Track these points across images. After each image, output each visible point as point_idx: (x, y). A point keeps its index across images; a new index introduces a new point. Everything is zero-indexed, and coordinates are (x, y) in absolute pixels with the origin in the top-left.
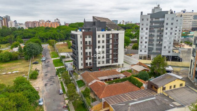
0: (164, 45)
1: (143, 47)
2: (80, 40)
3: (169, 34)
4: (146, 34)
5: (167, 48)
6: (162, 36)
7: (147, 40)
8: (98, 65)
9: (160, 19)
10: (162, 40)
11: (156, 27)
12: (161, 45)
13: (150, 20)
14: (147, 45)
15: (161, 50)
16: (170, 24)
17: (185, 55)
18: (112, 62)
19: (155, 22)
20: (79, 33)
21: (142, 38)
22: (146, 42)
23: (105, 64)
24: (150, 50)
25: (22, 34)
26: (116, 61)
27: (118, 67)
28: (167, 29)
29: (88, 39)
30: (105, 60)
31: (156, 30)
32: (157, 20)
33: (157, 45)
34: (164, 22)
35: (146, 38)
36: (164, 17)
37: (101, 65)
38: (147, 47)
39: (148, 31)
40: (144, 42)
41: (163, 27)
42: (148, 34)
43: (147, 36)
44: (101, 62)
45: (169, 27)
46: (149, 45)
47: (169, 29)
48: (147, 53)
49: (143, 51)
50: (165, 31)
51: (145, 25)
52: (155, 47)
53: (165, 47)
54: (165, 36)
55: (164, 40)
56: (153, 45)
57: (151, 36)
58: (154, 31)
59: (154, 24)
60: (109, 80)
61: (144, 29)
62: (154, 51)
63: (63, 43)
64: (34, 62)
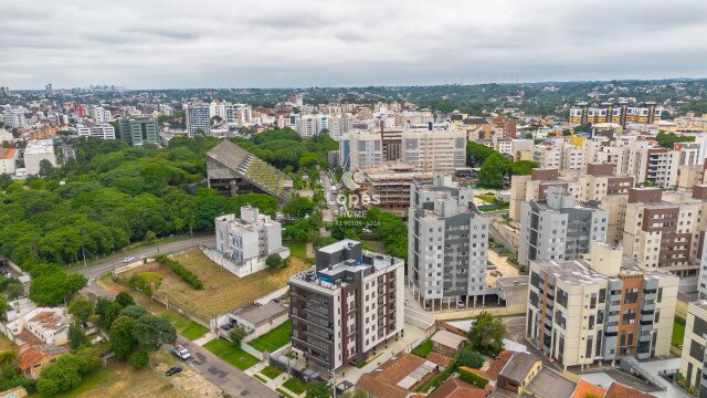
0: (472, 275)
1: (434, 284)
2: (337, 305)
3: (478, 254)
4: (439, 257)
5: (477, 280)
6: (467, 258)
7: (441, 270)
8: (366, 349)
9: (462, 228)
10: (467, 267)
11: (454, 242)
12: (466, 275)
13: (443, 229)
14: (440, 278)
15: (466, 284)
16: (479, 236)
17: (511, 293)
18: (387, 333)
19: (453, 233)
20: (336, 293)
21: (430, 266)
22: (439, 274)
23: (377, 342)
24: (447, 286)
26: (392, 327)
27: (396, 338)
28: (474, 245)
29: (351, 299)
30: (375, 333)
31: (455, 247)
32: (456, 229)
33: (458, 276)
34: (468, 231)
35: (439, 265)
36: (468, 224)
37: (372, 345)
38: (442, 283)
39: (441, 252)
40: (434, 275)
41: (468, 241)
42: (442, 256)
43: (441, 261)
44: (370, 338)
45: (478, 241)
46: (445, 277)
47: (479, 245)
49: (434, 291)
50: (473, 250)
51: (435, 240)
52: (454, 281)
53: (473, 280)
54: (472, 258)
55: (472, 267)
56: (451, 277)
57: (447, 259)
58: (452, 251)
59: (450, 238)
61: (435, 248)
62: (454, 288)
63: (141, 263)
64: (163, 368)
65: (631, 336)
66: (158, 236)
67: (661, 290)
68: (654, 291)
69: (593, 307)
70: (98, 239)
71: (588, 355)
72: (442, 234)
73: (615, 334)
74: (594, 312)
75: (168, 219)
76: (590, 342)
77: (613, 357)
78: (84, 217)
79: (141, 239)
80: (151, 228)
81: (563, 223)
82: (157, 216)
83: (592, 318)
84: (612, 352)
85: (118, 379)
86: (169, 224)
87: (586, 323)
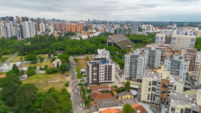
0: (137, 73)
1: (127, 73)
2: (90, 69)
3: (140, 67)
4: (128, 66)
5: (139, 75)
7: (129, 69)
8: (100, 82)
9: (136, 59)
11: (134, 63)
12: (136, 73)
13: (130, 58)
14: (128, 72)
15: (136, 75)
16: (140, 62)
18: (108, 81)
19: (133, 60)
20: (90, 66)
21: (126, 68)
22: (128, 70)
23: (104, 81)
24: (130, 75)
25: (56, 47)
26: (111, 80)
27: (112, 83)
28: (139, 65)
29: (95, 68)
30: (104, 79)
31: (134, 64)
32: (134, 59)
33: (134, 72)
35: (128, 68)
37: (102, 81)
39: (129, 64)
40: (127, 70)
41: (137, 63)
42: (129, 66)
43: (129, 67)
44: (102, 79)
46: (130, 72)
47: (140, 65)
48: (128, 76)
49: (127, 75)
50: (138, 66)
51: (127, 61)
52: (133, 74)
53: (138, 74)
54: (138, 68)
55: (138, 71)
56: (132, 72)
57: (131, 67)
60: (103, 91)
61: (127, 63)
62: (133, 76)
63: (84, 57)
64: (66, 75)
65: (165, 99)
66: (91, 53)
67: (175, 87)
68: (172, 86)
69: (150, 85)
70: (78, 51)
71: (148, 99)
72: (129, 60)
73: (159, 96)
74: (151, 87)
75: (94, 50)
76: (149, 96)
77: (158, 103)
78: (79, 46)
79: (88, 53)
80: (90, 51)
81: (169, 64)
82: (92, 48)
83: (149, 89)
84: (158, 101)
85: (59, 74)
86: (94, 51)
87: (147, 89)
